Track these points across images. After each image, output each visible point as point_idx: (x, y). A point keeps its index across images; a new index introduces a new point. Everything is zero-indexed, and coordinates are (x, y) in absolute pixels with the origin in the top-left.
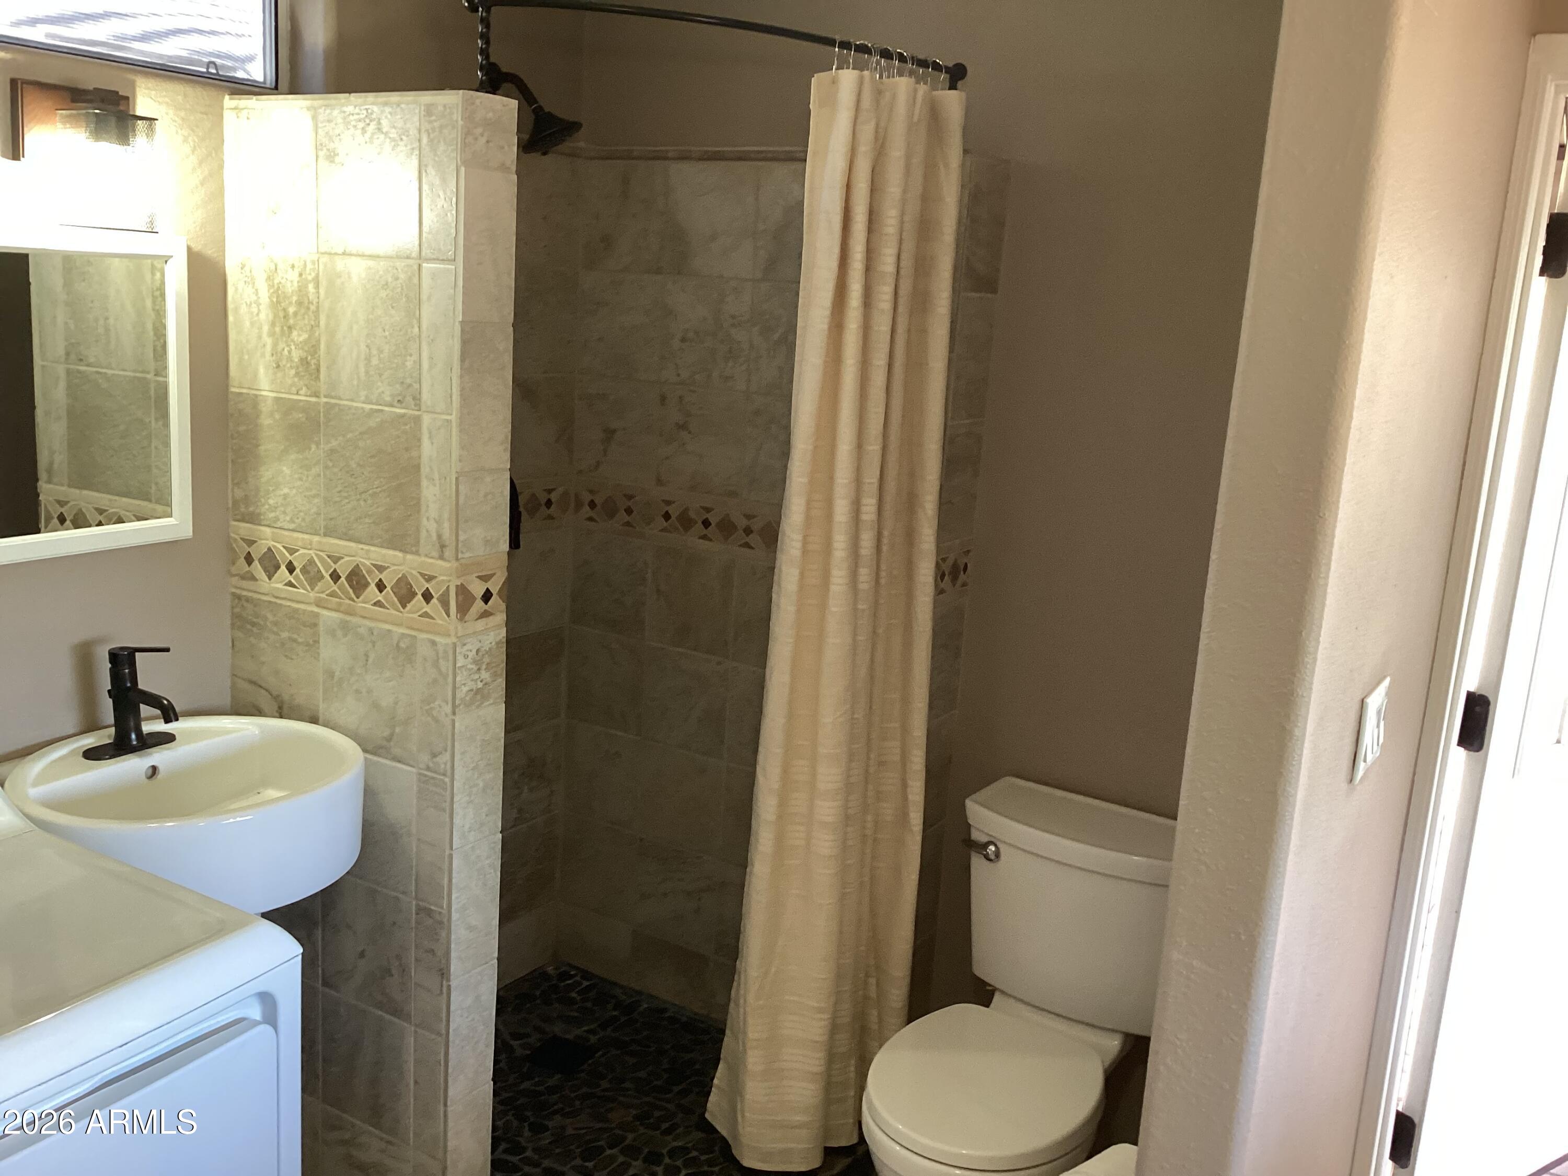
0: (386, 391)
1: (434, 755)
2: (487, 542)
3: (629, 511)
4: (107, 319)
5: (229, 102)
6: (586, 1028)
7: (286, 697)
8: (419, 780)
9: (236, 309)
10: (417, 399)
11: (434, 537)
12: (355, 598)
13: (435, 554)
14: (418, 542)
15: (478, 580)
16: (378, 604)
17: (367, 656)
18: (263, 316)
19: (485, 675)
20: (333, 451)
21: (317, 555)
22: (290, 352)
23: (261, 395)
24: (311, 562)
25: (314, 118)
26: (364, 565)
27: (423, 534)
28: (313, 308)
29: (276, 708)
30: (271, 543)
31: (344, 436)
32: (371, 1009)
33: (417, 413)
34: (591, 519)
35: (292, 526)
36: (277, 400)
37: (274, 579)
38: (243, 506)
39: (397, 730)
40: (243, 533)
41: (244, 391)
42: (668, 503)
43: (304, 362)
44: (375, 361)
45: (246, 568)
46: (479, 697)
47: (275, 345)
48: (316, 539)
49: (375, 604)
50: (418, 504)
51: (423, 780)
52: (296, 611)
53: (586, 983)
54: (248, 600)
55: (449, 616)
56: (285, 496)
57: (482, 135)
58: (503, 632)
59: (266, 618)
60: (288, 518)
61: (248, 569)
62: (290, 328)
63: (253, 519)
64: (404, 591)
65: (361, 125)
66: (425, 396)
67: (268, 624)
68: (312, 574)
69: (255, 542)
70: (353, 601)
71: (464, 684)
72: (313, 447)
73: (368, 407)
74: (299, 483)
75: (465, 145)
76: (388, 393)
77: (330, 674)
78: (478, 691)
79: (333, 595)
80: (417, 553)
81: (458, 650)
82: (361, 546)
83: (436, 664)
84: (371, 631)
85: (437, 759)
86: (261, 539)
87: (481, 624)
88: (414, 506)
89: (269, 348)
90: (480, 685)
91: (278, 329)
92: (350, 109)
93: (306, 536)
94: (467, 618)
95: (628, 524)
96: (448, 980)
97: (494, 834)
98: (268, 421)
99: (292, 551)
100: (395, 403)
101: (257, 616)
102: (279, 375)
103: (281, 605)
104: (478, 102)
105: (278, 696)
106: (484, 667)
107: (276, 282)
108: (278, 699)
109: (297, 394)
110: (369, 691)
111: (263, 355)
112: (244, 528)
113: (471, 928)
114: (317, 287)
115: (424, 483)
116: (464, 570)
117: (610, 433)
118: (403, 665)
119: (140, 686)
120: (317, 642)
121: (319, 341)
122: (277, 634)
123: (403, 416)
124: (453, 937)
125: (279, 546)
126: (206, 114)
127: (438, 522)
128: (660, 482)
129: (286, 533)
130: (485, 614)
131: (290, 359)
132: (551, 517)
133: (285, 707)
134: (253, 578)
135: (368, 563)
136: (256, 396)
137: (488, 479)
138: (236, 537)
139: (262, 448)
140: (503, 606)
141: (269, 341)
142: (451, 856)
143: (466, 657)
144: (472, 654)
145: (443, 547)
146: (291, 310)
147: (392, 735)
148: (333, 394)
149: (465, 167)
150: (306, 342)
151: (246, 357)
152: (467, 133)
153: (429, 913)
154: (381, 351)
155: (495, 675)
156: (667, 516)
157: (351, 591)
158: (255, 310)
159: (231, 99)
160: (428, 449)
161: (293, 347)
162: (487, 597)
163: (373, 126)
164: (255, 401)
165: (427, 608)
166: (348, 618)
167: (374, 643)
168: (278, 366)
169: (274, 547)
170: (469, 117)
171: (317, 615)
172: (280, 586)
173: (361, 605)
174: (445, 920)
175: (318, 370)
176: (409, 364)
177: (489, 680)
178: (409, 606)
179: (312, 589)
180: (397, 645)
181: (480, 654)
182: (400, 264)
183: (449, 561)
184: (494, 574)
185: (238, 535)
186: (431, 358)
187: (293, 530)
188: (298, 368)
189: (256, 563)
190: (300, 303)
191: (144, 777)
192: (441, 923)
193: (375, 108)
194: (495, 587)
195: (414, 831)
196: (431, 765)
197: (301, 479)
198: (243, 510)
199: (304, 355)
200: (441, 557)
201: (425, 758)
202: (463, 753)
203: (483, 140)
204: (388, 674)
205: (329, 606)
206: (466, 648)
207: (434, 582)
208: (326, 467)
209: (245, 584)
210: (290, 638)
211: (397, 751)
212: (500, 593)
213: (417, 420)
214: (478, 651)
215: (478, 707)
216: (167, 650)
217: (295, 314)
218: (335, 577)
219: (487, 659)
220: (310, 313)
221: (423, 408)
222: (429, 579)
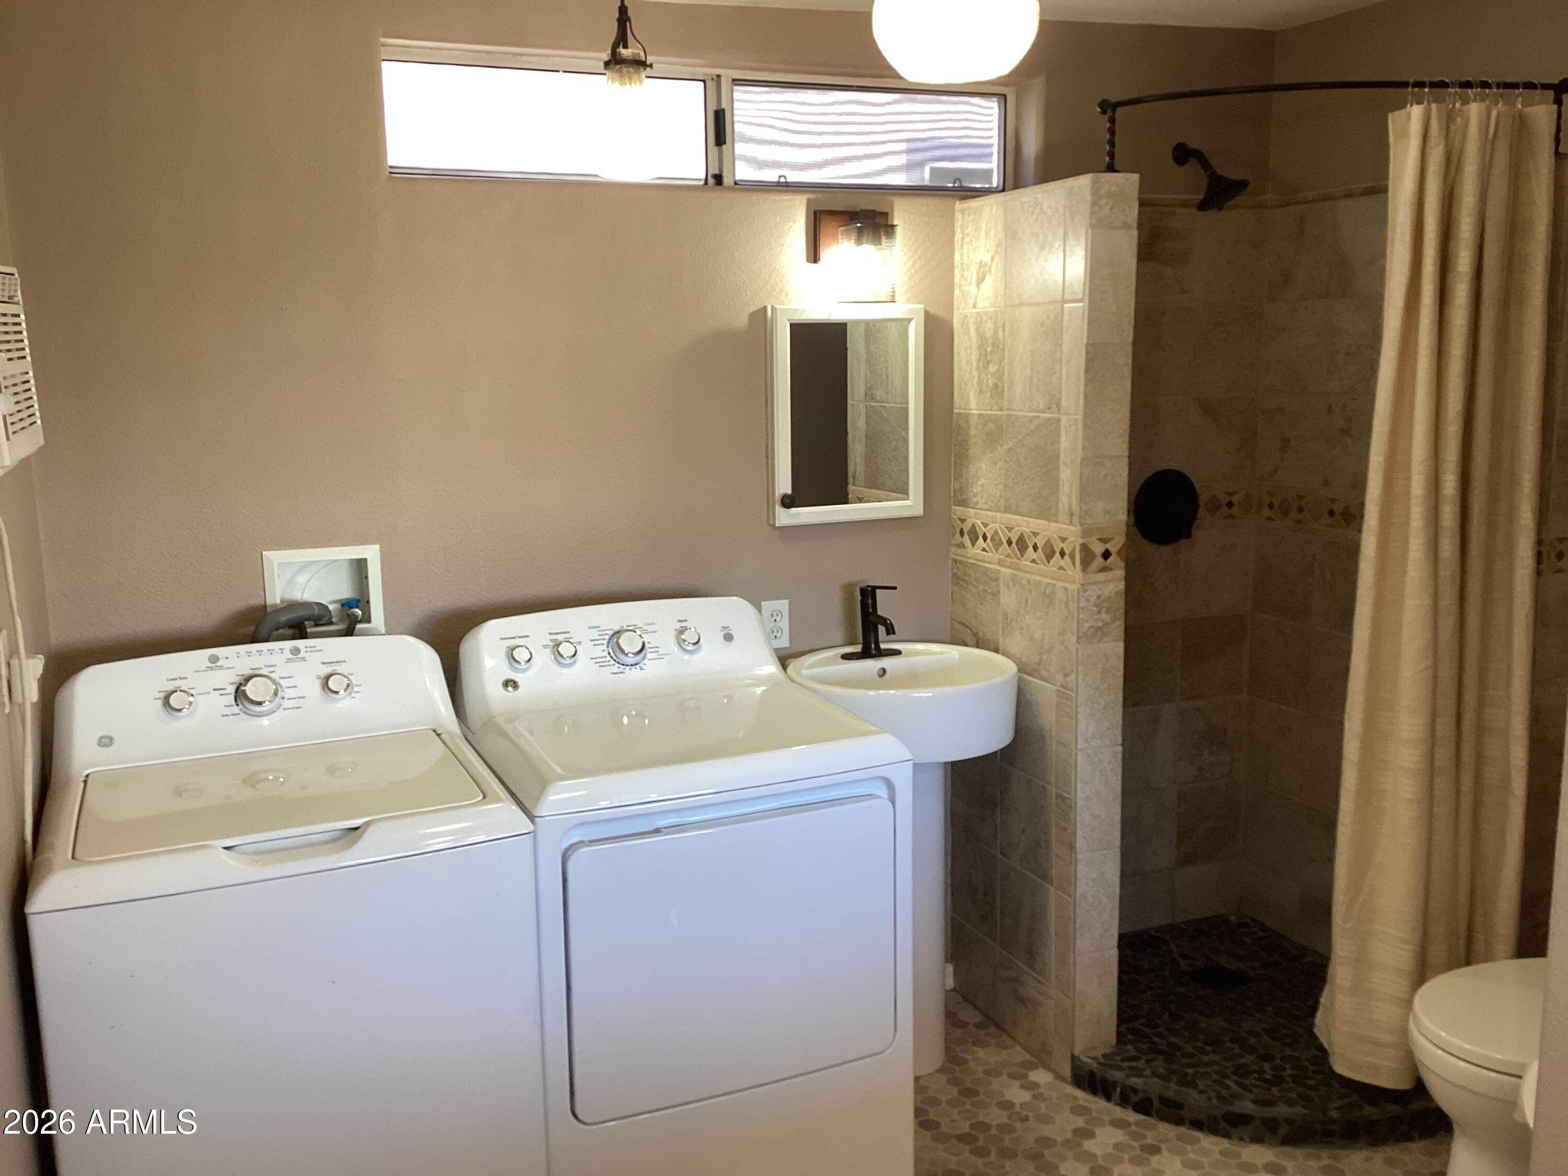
0: (1041, 402)
1: (1066, 676)
2: (1106, 513)
3: (1300, 510)
4: (887, 368)
5: (958, 205)
6: (1249, 964)
7: (981, 634)
8: (1057, 696)
9: (959, 354)
10: (1058, 405)
11: (1067, 509)
12: (1021, 558)
13: (1068, 521)
14: (1057, 514)
15: (1098, 541)
16: (1034, 561)
17: (1027, 600)
18: (973, 356)
19: (1104, 616)
20: (1010, 450)
21: (1000, 528)
22: (988, 380)
23: (972, 414)
24: (996, 532)
25: (1005, 209)
26: (1026, 533)
27: (1061, 507)
28: (1001, 346)
29: (975, 642)
30: (974, 520)
31: (1016, 438)
32: (1029, 874)
33: (1058, 416)
34: (1269, 519)
35: (986, 507)
36: (979, 415)
37: (975, 546)
38: (959, 495)
39: (1044, 657)
40: (959, 514)
41: (962, 411)
42: (1333, 501)
43: (996, 386)
44: (1035, 381)
45: (960, 539)
46: (1099, 633)
47: (979, 376)
48: (999, 515)
49: (1032, 562)
50: (1057, 485)
51: (1060, 695)
52: (987, 569)
53: (1261, 934)
54: (961, 562)
55: (1074, 566)
56: (983, 485)
57: (1107, 204)
58: (1121, 586)
59: (970, 575)
60: (984, 501)
61: (961, 540)
62: (988, 362)
63: (964, 503)
64: (1048, 551)
65: (1031, 210)
66: (1064, 403)
67: (972, 580)
68: (997, 541)
69: (965, 520)
70: (1018, 559)
71: (1086, 621)
72: (999, 448)
73: (1030, 414)
74: (990, 475)
75: (1092, 213)
76: (1042, 403)
77: (1005, 615)
78: (1098, 629)
79: (1008, 556)
80: (1056, 522)
81: (1081, 594)
82: (1025, 518)
83: (1067, 606)
84: (1029, 581)
85: (1069, 679)
86: (969, 518)
87: (1101, 577)
88: (1054, 484)
89: (976, 379)
90: (1100, 624)
91: (981, 364)
92: (1025, 199)
93: (994, 514)
94: (1089, 569)
95: (1299, 522)
96: (1076, 853)
97: (1117, 745)
98: (975, 431)
99: (985, 525)
100: (1046, 410)
101: (965, 574)
102: (982, 397)
103: (979, 565)
104: (1102, 180)
105: (977, 633)
106: (1104, 610)
107: (981, 330)
108: (976, 635)
109: (991, 410)
110: (1028, 628)
111: (973, 385)
112: (958, 511)
113: (1095, 817)
114: (1004, 331)
115: (1062, 468)
116: (1086, 533)
117: (1286, 441)
118: (1048, 607)
119: (879, 613)
120: (999, 592)
121: (1003, 370)
122: (976, 587)
123: (1050, 419)
124: (1078, 819)
125: (979, 522)
126: (941, 216)
127: (1070, 496)
128: (1326, 483)
129: (982, 512)
130: (1104, 569)
131: (987, 385)
132: (1232, 517)
133: (980, 641)
134: (964, 547)
135: (1028, 530)
136: (969, 414)
137: (1108, 464)
138: (955, 517)
139: (971, 451)
140: (1122, 564)
141: (976, 374)
142: (1076, 754)
143: (1088, 600)
144: (1094, 599)
145: (1072, 515)
146: (989, 350)
147: (1041, 660)
148: (1012, 408)
149: (1092, 230)
150: (997, 371)
151: (963, 387)
152: (1094, 203)
153: (1063, 799)
154: (1038, 373)
155: (1114, 619)
156: (1331, 513)
157: (1018, 552)
158: (969, 352)
159: (960, 203)
160: (1064, 443)
161: (989, 376)
162: (1106, 555)
163: (1038, 210)
164: (967, 417)
165: (1062, 563)
166: (1015, 572)
167: (1031, 591)
168: (981, 391)
169: (976, 523)
170: (1096, 193)
171: (999, 571)
172: (979, 551)
173: (1024, 562)
174: (1073, 805)
175: (1003, 391)
176: (1054, 380)
177: (1109, 621)
178: (1052, 562)
179: (997, 553)
180: (1045, 592)
181: (1101, 600)
182: (1051, 307)
183: (1075, 526)
184: (1112, 538)
185: (956, 515)
186: (1067, 373)
187: (986, 510)
188: (991, 391)
189: (966, 536)
190: (994, 344)
191: (876, 675)
192: (1071, 807)
193: (1039, 196)
194: (1113, 547)
195: (1054, 734)
196: (1064, 683)
197: (991, 472)
198: (959, 497)
199: (995, 381)
200: (1071, 523)
201: (1060, 678)
202: (1086, 675)
203: (1108, 207)
204: (1038, 614)
205: (1006, 565)
206: (1087, 593)
207: (1067, 542)
208: (1006, 461)
209: (959, 551)
210: (983, 590)
211: (1044, 673)
212: (1119, 553)
213: (1058, 421)
214: (1099, 597)
215: (1100, 641)
216: (895, 588)
217: (991, 352)
218: (1010, 543)
219: (1106, 605)
220: (999, 350)
221: (1062, 411)
222: (1063, 540)
